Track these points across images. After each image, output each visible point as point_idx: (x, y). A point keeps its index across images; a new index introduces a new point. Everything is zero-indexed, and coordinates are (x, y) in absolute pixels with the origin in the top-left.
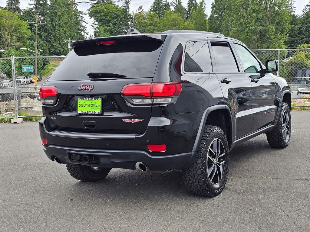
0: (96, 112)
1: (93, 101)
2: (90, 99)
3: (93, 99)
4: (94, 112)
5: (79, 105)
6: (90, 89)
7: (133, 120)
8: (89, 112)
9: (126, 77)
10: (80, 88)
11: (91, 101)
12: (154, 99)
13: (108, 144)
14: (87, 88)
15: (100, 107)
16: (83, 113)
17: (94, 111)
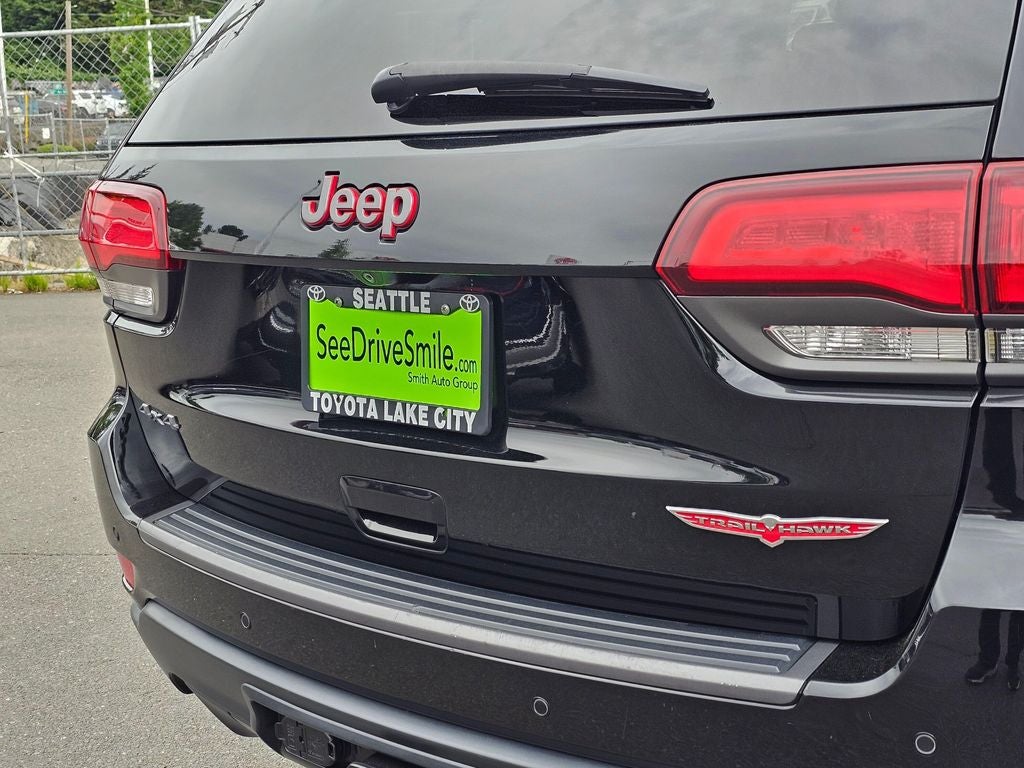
0: (442, 417)
1: (421, 321)
2: (398, 299)
3: (424, 302)
4: (430, 418)
5: (315, 347)
6: (391, 218)
7: (771, 519)
8: (392, 412)
9: (709, 104)
10: (314, 208)
11: (404, 321)
12: (1001, 326)
13: (540, 707)
14: (368, 212)
15: (475, 376)
16: (350, 413)
17: (432, 409)
